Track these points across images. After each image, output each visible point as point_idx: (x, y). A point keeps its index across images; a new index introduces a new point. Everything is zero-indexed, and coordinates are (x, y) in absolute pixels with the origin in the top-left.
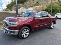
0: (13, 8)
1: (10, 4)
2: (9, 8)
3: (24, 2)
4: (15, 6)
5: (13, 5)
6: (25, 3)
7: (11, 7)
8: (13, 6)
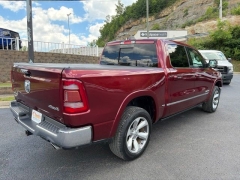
0: (121, 34)
1: (112, 24)
2: (108, 38)
3: (162, 8)
4: (126, 27)
5: (120, 26)
6: (165, 12)
7: (115, 31)
8: (122, 29)
